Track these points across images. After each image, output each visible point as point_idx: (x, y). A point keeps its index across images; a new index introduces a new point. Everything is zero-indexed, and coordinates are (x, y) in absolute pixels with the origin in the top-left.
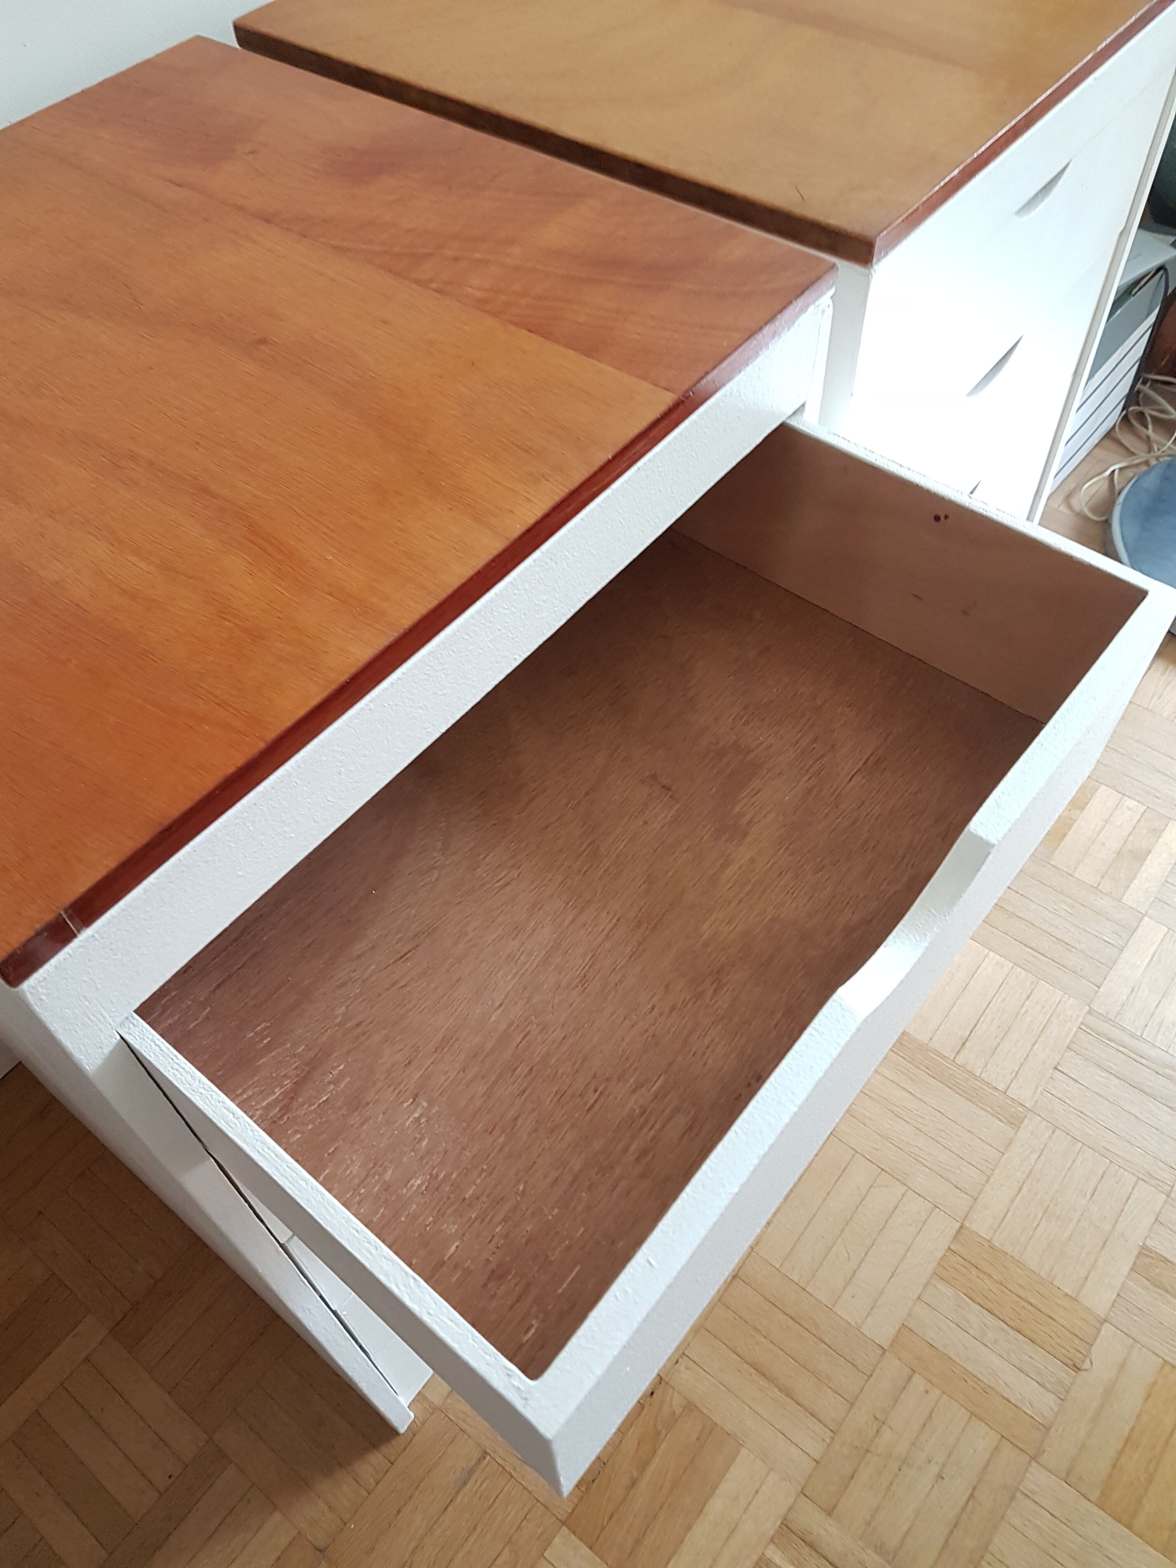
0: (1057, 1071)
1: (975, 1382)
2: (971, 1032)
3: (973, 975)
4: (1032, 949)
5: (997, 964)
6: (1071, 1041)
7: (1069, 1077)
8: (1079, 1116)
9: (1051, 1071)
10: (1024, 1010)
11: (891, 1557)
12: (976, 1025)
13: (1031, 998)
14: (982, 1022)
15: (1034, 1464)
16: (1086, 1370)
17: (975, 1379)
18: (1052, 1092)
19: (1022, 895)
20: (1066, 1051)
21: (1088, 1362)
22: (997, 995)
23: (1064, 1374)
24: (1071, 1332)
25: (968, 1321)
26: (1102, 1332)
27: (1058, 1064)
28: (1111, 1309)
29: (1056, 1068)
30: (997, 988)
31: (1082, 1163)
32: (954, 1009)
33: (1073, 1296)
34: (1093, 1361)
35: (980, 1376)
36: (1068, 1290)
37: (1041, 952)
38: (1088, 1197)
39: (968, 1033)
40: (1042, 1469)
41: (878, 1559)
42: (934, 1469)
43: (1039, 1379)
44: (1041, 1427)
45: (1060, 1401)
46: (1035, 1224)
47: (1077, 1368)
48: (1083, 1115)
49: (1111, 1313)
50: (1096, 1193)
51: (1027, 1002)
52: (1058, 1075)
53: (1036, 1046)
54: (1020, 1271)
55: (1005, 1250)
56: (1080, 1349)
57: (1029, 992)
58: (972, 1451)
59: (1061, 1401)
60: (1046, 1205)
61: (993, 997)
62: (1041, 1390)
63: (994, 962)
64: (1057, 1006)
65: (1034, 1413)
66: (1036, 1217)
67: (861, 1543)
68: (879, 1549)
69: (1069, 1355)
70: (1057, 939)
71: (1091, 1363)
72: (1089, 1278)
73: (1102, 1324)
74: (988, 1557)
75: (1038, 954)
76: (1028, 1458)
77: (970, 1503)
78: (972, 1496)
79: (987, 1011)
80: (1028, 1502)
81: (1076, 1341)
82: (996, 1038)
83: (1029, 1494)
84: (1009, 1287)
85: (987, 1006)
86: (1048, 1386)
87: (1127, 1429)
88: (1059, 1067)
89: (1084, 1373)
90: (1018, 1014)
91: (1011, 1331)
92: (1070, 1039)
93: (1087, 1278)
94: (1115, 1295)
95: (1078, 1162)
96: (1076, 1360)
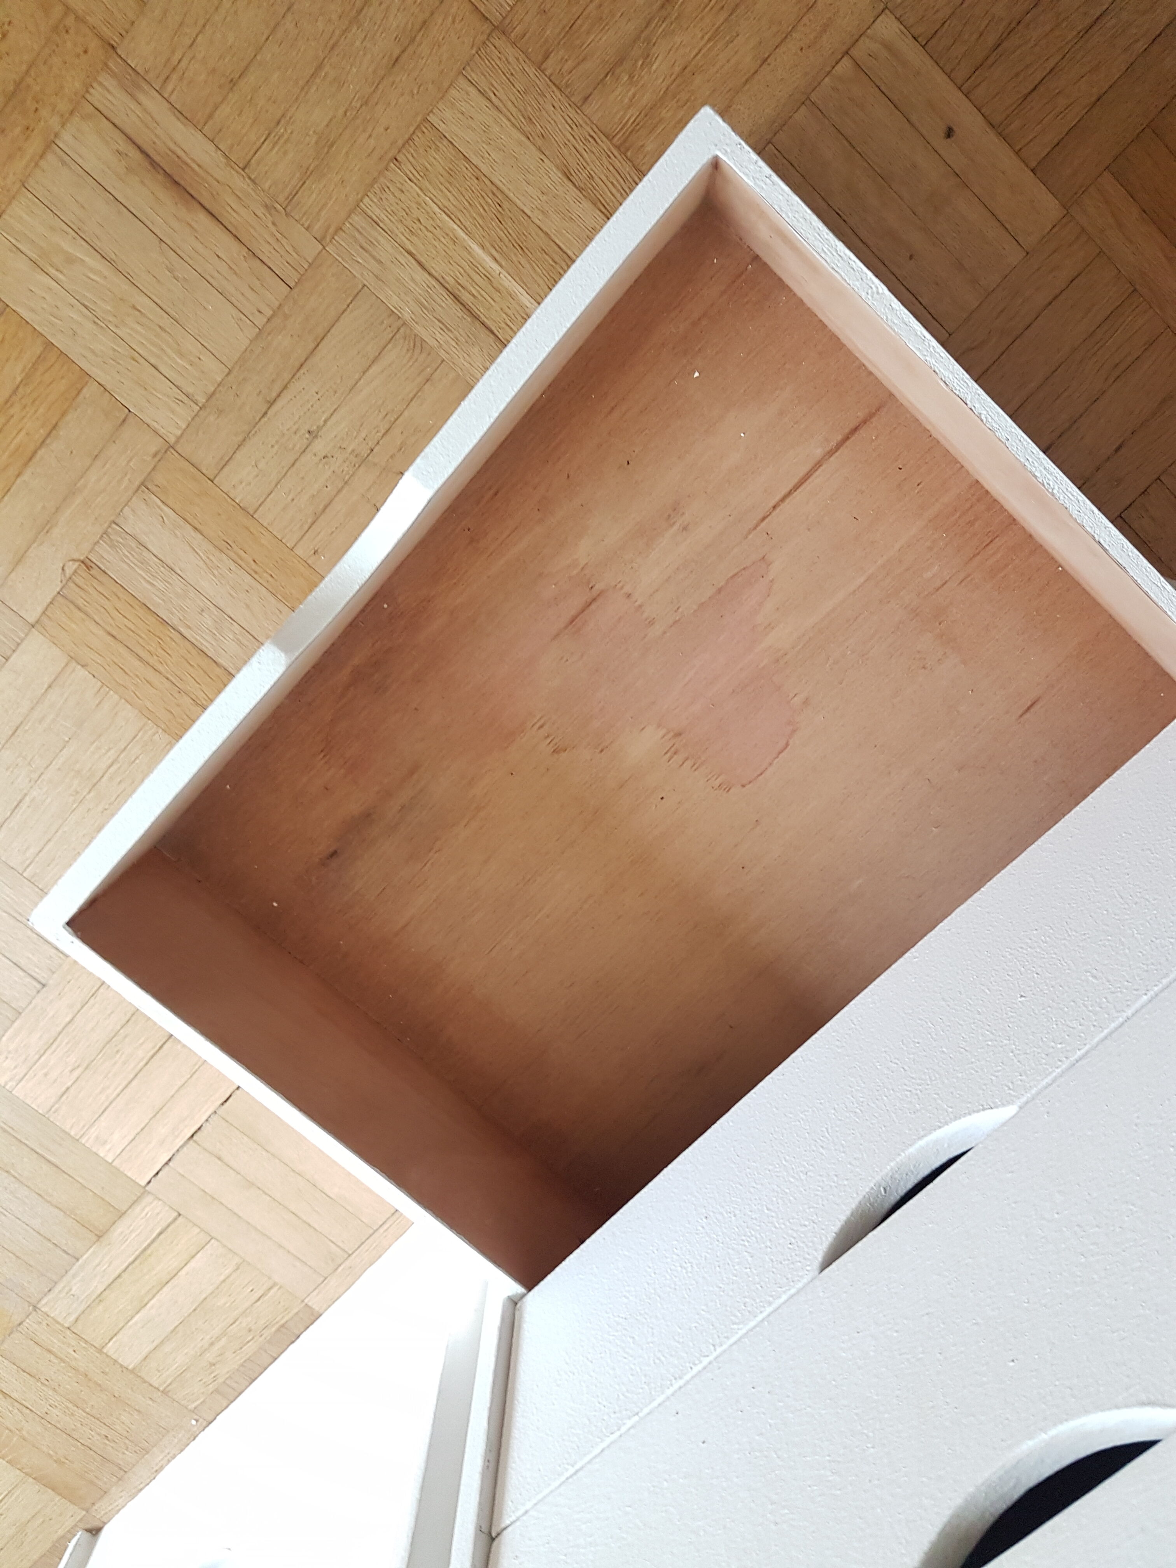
0: (43, 981)
1: (241, 558)
2: (161, 1047)
3: (142, 1129)
4: (49, 1161)
5: (105, 1142)
6: (13, 1022)
7: (25, 971)
8: (20, 914)
9: (51, 982)
10: (76, 1074)
11: (402, 330)
12: (152, 1057)
13: (64, 1089)
14: (142, 1059)
15: (172, 440)
16: (74, 560)
17: (240, 562)
18: (54, 951)
19: (50, 1240)
20: (24, 1009)
21: (69, 572)
22: (111, 1098)
23: (105, 556)
24: (86, 614)
25: (240, 644)
26: (40, 610)
27: (38, 992)
28: (22, 640)
29: (44, 985)
30: (110, 1108)
31: (28, 848)
32: (180, 1083)
33: (74, 664)
34: (60, 570)
35: (233, 566)
36: (81, 672)
37: (35, 1155)
38: (27, 799)
39: (165, 1047)
40: (162, 431)
41: (419, 330)
42: (320, 446)
43: (146, 553)
44: (154, 489)
45: (120, 521)
46: (115, 767)
47: (87, 564)
48: (15, 915)
49: (22, 635)
50: (15, 804)
51: (69, 1084)
52: (42, 975)
53: (68, 1019)
54: (149, 705)
55: (167, 736)
56: (77, 590)
57: (65, 1097)
58: (261, 465)
59: (117, 521)
60: (92, 794)
61: (118, 1095)
62: (143, 538)
63: (108, 1147)
64: (26, 1075)
65: (161, 510)
66: (111, 778)
67: (443, 354)
68: (417, 344)
69: (95, 583)
70: (8, 1172)
71: (63, 569)
72: (46, 686)
73: (37, 622)
74: (260, 321)
75: (40, 1152)
76: (179, 448)
77: (274, 395)
78: (272, 403)
79: (132, 1076)
80: (190, 390)
81: (80, 602)
82: (126, 1037)
83: (185, 399)
84: (168, 684)
85: (130, 1082)
86: (133, 544)
87: (25, 477)
88: (39, 986)
89: (76, 556)
90: (86, 1068)
91: (175, 622)
92: (16, 1025)
93: (50, 686)
94: (12, 659)
95: (33, 851)
96: (84, 574)
